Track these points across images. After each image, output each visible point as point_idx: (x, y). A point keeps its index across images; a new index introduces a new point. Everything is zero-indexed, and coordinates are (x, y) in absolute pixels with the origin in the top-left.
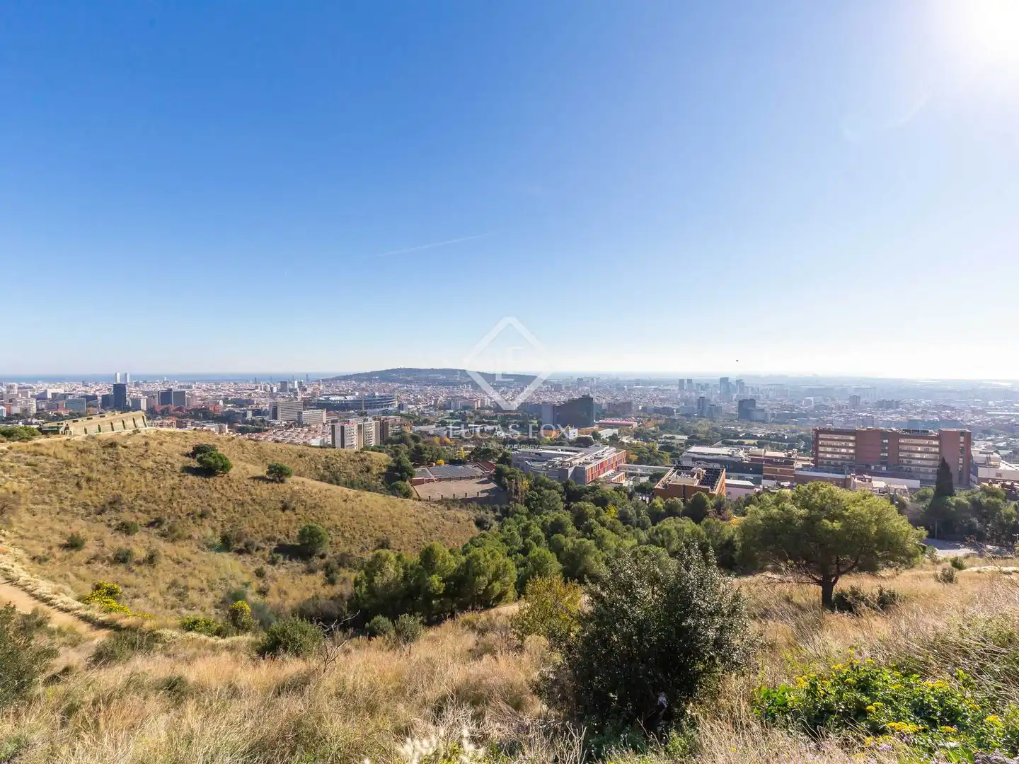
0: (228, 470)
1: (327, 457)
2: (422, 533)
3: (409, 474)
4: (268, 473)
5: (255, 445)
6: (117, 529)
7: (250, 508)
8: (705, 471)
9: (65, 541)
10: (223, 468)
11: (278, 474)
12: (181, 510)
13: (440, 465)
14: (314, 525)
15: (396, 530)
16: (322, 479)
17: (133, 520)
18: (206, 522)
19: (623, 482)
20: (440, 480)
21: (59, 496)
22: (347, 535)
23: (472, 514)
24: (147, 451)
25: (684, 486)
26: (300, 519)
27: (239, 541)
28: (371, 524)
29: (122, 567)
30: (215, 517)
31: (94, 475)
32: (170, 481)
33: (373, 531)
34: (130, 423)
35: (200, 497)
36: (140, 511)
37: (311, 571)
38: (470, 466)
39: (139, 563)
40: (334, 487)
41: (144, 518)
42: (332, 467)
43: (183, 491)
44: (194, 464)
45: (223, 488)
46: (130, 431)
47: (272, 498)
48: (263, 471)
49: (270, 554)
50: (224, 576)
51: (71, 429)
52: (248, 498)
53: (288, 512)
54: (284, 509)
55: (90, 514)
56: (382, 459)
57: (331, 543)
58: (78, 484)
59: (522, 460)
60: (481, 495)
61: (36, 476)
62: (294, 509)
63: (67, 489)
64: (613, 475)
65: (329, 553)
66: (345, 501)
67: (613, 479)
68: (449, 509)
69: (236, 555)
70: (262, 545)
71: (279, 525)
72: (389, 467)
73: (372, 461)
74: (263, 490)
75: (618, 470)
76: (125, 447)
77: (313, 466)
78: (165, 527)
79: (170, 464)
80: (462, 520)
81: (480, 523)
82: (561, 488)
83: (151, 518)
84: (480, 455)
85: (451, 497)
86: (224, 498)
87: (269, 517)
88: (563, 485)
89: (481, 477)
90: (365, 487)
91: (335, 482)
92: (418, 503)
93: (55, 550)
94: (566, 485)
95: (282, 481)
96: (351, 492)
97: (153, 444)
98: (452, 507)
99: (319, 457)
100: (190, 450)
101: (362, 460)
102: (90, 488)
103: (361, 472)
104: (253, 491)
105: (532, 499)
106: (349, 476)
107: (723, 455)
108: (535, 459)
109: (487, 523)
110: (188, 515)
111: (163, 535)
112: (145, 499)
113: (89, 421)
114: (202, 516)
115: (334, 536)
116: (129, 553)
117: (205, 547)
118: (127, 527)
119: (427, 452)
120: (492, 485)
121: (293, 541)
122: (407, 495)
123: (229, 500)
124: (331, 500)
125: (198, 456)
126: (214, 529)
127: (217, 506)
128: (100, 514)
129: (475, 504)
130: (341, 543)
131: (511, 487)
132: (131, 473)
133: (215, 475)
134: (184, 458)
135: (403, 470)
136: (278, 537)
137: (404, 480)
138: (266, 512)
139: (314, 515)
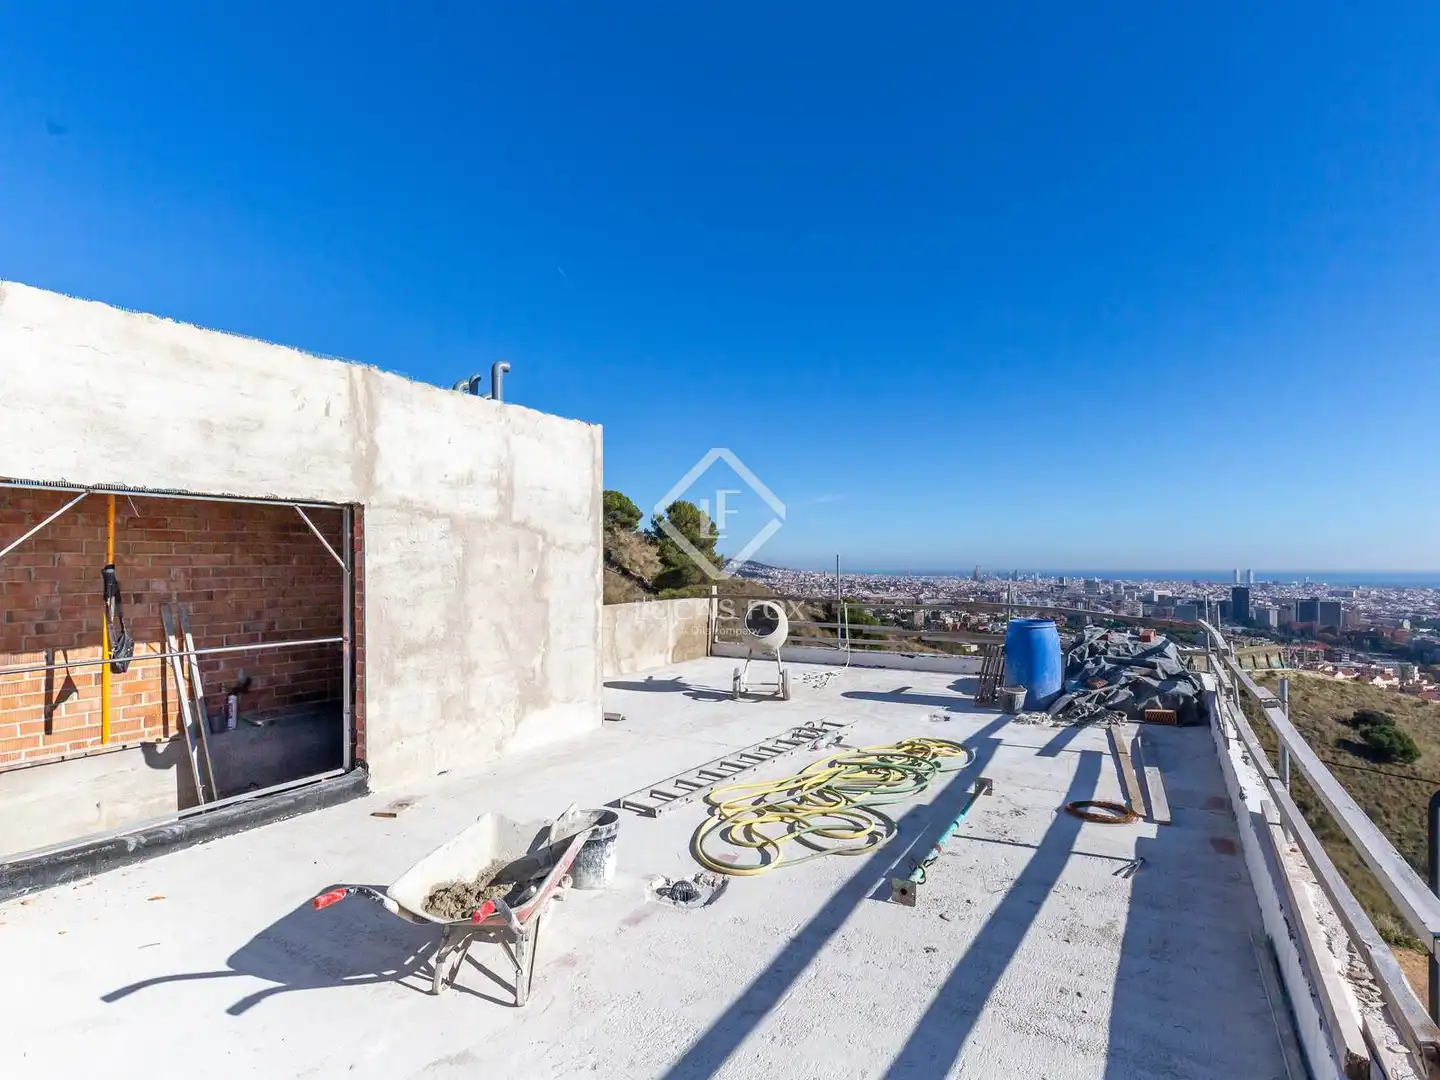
0: (1413, 758)
10: (1404, 753)
34: (1261, 660)
44: (1355, 737)
45: (1403, 785)
79: (1319, 731)
86: (1403, 800)
100: (1348, 714)
123: (1413, 805)
125: (1364, 727)
133: (1390, 763)
134: (1340, 726)
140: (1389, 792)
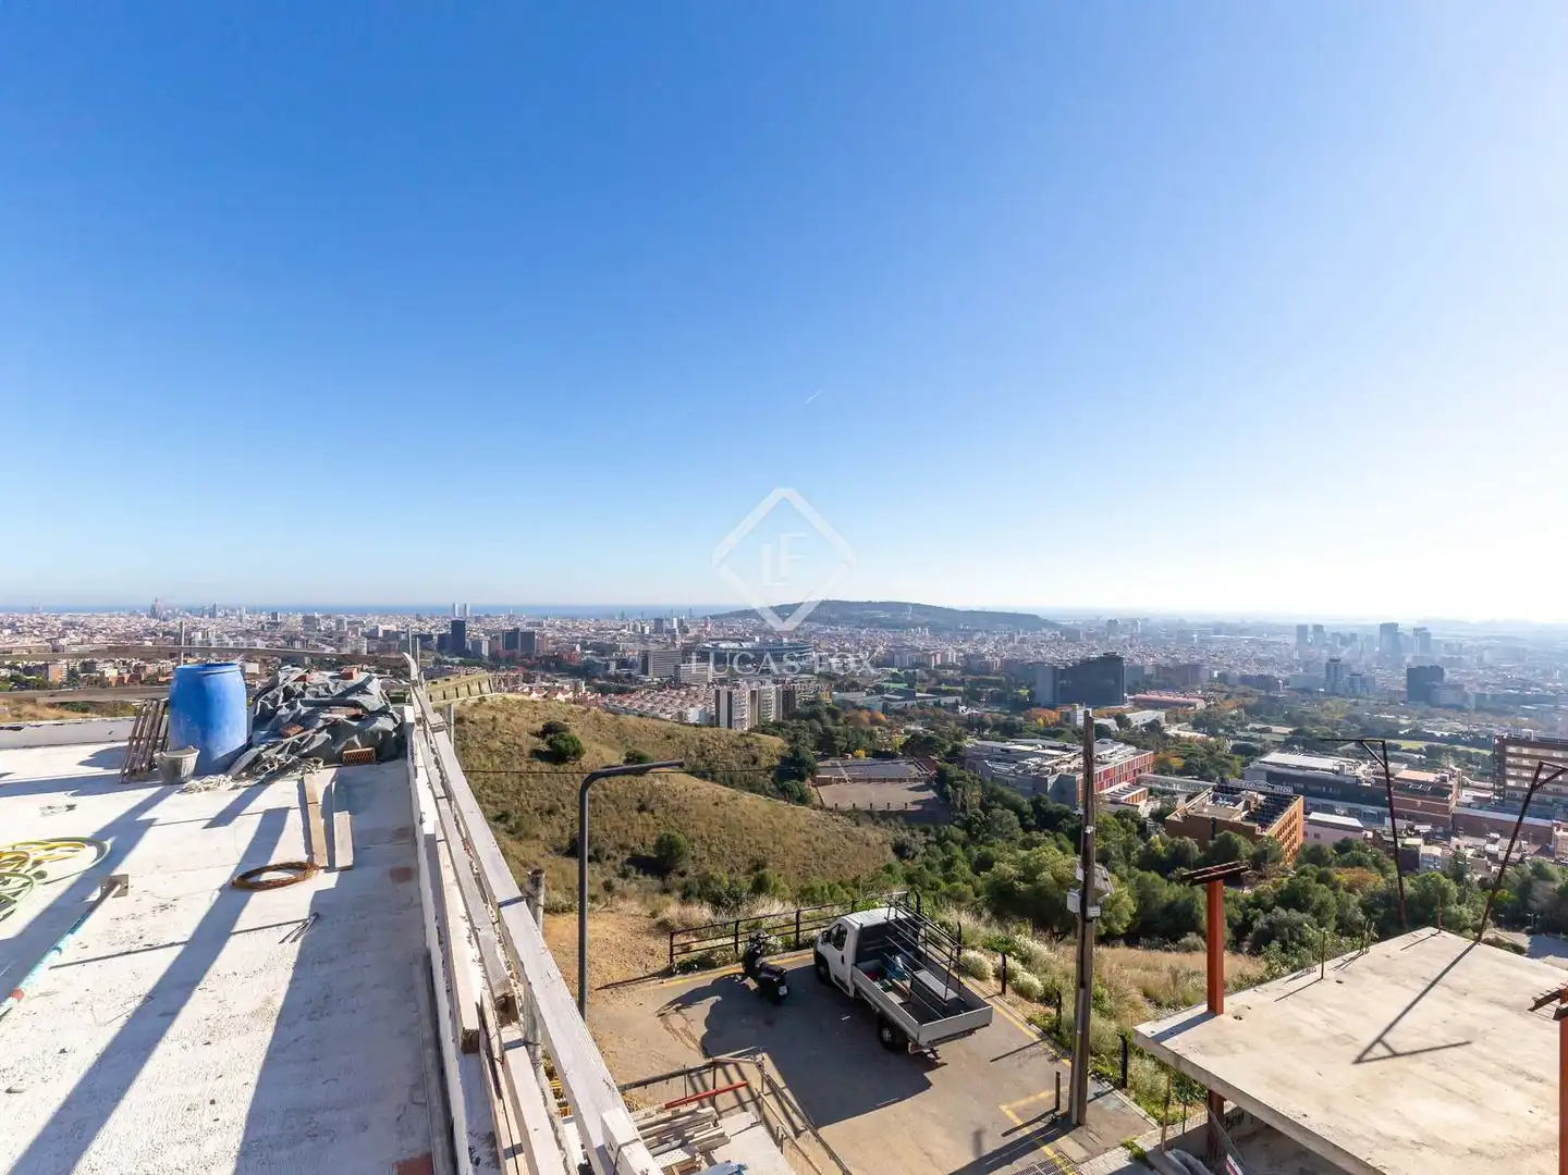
0: (580, 756)
1: (702, 740)
2: (812, 855)
3: (811, 770)
4: (627, 762)
5: (615, 720)
7: (603, 805)
8: (1261, 798)
10: (574, 754)
11: (637, 764)
12: (528, 802)
13: (857, 757)
14: (675, 833)
15: (777, 848)
16: (692, 771)
18: (555, 820)
19: (1142, 803)
20: (854, 780)
22: (714, 849)
23: (891, 835)
24: (494, 728)
25: (1214, 820)
26: (659, 825)
28: (746, 837)
30: (564, 815)
32: (519, 767)
33: (748, 847)
34: (475, 688)
35: (548, 789)
36: (488, 802)
37: (667, 891)
38: (902, 762)
40: (706, 784)
42: (707, 753)
43: (531, 780)
44: (544, 747)
45: (574, 779)
46: (474, 699)
47: (629, 796)
48: (620, 757)
49: (622, 864)
52: (601, 793)
53: (645, 814)
54: (642, 809)
56: (773, 746)
57: (693, 858)
59: (980, 758)
60: (911, 808)
62: (652, 811)
64: (1127, 791)
65: (691, 870)
66: (716, 804)
67: (1123, 798)
68: (858, 825)
70: (614, 853)
71: (635, 830)
72: (783, 759)
73: (760, 748)
74: (619, 785)
75: (1137, 783)
76: (472, 722)
77: (684, 751)
78: (512, 823)
79: (518, 745)
80: (873, 842)
81: (900, 850)
82: (1027, 808)
83: (498, 810)
84: (917, 748)
85: (868, 808)
86: (574, 792)
87: (623, 819)
88: (1032, 803)
89: (915, 780)
90: (749, 784)
91: (709, 776)
92: (814, 814)
94: (1036, 804)
96: (726, 792)
97: (501, 717)
98: (861, 822)
99: (693, 739)
100: (539, 727)
101: (747, 746)
103: (745, 762)
104: (606, 784)
105: (976, 822)
106: (729, 769)
107: (1323, 770)
108: (1000, 757)
109: (910, 850)
110: (536, 809)
111: (510, 832)
112: (492, 788)
114: (550, 812)
115: (697, 850)
117: (551, 849)
119: (840, 737)
120: (930, 794)
121: (649, 852)
122: (802, 800)
124: (699, 801)
125: (549, 736)
126: (562, 829)
127: (567, 801)
129: (900, 819)
130: (706, 861)
131: (955, 798)
133: (566, 763)
134: (533, 738)
135: (802, 763)
136: (633, 845)
137: (802, 778)
138: (619, 812)
139: (676, 821)
140: (565, 788)
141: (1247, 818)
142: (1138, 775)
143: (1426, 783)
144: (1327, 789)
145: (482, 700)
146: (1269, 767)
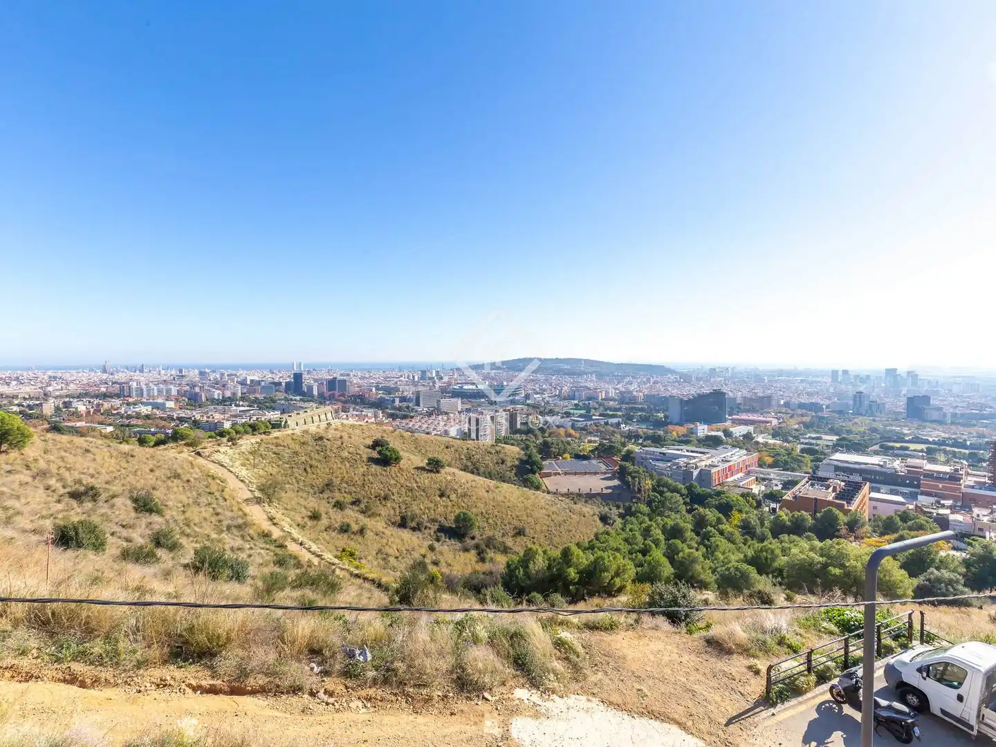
0: (400, 461)
1: (468, 449)
2: (552, 524)
3: (538, 468)
4: (429, 464)
6: (334, 506)
7: (417, 493)
8: (843, 484)
9: (309, 514)
10: (396, 459)
11: (435, 466)
12: (371, 492)
13: (566, 459)
14: (464, 511)
15: (530, 520)
16: (465, 469)
17: (342, 499)
18: (389, 503)
19: (753, 487)
20: (566, 474)
21: (296, 478)
22: (490, 521)
23: (596, 510)
24: (342, 443)
25: (816, 499)
26: (453, 505)
27: (412, 520)
28: (509, 513)
29: (346, 536)
30: (394, 500)
31: (314, 463)
32: (362, 469)
33: (511, 519)
34: (323, 417)
35: (382, 483)
36: (345, 492)
37: (466, 550)
38: (594, 462)
39: (353, 533)
40: (477, 478)
41: (349, 499)
42: (472, 457)
43: (370, 477)
44: (375, 455)
45: (397, 476)
46: (323, 425)
47: (432, 486)
48: (422, 461)
49: (435, 532)
50: (407, 548)
51: (289, 422)
52: (415, 485)
53: (444, 499)
54: (441, 496)
55: (315, 493)
56: (513, 452)
57: (479, 527)
58: (305, 469)
59: (646, 459)
60: (605, 491)
61: (281, 463)
62: (449, 497)
63: (298, 472)
64: (742, 479)
65: (478, 536)
66: (488, 491)
67: (741, 484)
68: (575, 503)
69: (411, 532)
70: (428, 525)
71: (439, 509)
72: (521, 460)
73: (505, 453)
74: (425, 479)
75: (748, 474)
76: (327, 440)
77: (458, 457)
78: (362, 506)
79: (359, 454)
80: (587, 514)
81: (604, 519)
82: (684, 491)
83: (353, 498)
84: (605, 452)
85: (578, 491)
86: (399, 485)
87: (431, 502)
88: (687, 488)
89: (605, 473)
90: (502, 478)
91: (476, 471)
92: (548, 497)
93: (306, 519)
94: (690, 488)
95: (438, 472)
96: (492, 483)
97: (344, 436)
98: (577, 501)
99: (462, 449)
100: (369, 442)
101: (497, 452)
102: (313, 473)
103: (497, 463)
104: (418, 480)
105: (655, 501)
106: (487, 466)
107: (872, 464)
108: (659, 458)
109: (611, 519)
110: (376, 497)
111: (363, 512)
112: (347, 483)
113: (298, 416)
114: (385, 499)
115: (479, 522)
116: (348, 525)
117: (390, 523)
118: (340, 505)
119: (554, 446)
120: (616, 482)
121: (450, 523)
122: (538, 488)
123: (402, 486)
124: (476, 489)
125: (378, 449)
126: (394, 509)
127: (394, 491)
128: (321, 493)
129: (600, 499)
130: (487, 528)
131: (634, 485)
132: (335, 462)
133: (391, 465)
134: (367, 449)
135: (533, 463)
136: (439, 519)
137: (534, 473)
138: (428, 497)
139: (464, 502)
140: (393, 482)
141: (836, 498)
142: (749, 469)
143: (945, 473)
144: (875, 477)
145: (329, 424)
146: (836, 463)
